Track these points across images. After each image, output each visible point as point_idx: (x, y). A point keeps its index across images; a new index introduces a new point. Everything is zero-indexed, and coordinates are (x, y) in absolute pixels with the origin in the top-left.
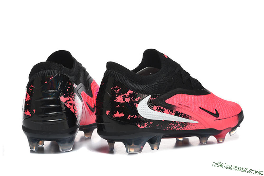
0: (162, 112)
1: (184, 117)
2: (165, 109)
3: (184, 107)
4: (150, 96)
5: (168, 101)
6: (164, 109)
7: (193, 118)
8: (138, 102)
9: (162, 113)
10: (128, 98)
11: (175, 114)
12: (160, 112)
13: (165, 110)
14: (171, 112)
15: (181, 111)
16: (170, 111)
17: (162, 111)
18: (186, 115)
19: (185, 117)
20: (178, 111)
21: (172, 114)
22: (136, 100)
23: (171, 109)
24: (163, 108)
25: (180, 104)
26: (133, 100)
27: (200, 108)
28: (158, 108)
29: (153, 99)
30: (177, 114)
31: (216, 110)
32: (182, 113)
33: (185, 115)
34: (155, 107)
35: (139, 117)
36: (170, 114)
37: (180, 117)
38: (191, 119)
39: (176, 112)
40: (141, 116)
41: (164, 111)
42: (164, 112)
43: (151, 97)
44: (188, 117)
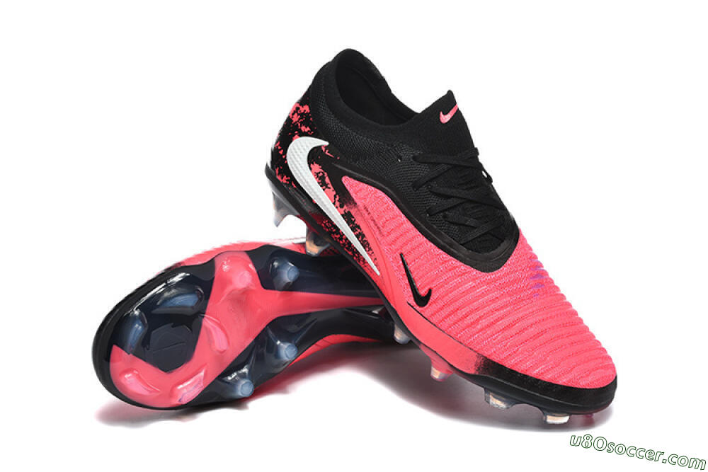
0: (321, 186)
1: (357, 236)
2: (332, 188)
3: (370, 221)
4: (327, 143)
5: (347, 182)
6: (329, 186)
7: (374, 258)
8: (302, 134)
9: (321, 188)
10: (298, 115)
11: (343, 213)
12: (319, 183)
13: (329, 188)
14: (338, 204)
15: (359, 221)
16: (338, 201)
17: (323, 184)
18: (365, 239)
19: (360, 239)
20: (353, 214)
21: (337, 207)
22: (303, 128)
23: (343, 198)
24: (329, 182)
25: (365, 208)
26: (299, 124)
27: (401, 255)
28: (321, 174)
29: (326, 153)
30: (348, 217)
31: (430, 291)
32: (359, 227)
33: (364, 236)
34: (317, 168)
35: (284, 157)
36: (334, 204)
38: (370, 255)
39: (349, 212)
40: (285, 159)
41: (326, 189)
42: (324, 190)
43: (326, 147)
44: (365, 244)
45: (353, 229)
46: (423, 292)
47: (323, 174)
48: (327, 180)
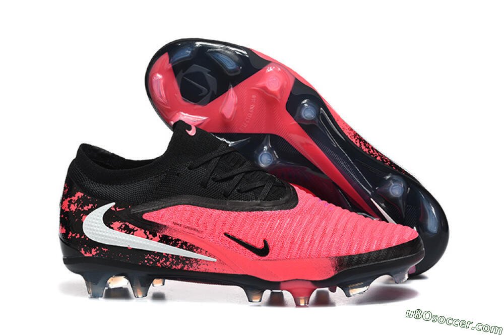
0: (129, 233)
1: (181, 247)
2: (139, 229)
3: (185, 230)
4: (113, 204)
5: (148, 217)
6: (135, 229)
7: (204, 252)
8: (87, 213)
9: (130, 235)
10: (74, 204)
11: (159, 239)
12: (126, 233)
13: (137, 230)
14: (150, 236)
15: (175, 236)
16: (150, 234)
17: (129, 231)
18: (188, 244)
19: (185, 247)
20: (168, 235)
21: (151, 239)
22: (86, 208)
23: (152, 229)
24: (134, 227)
25: (175, 224)
26: (80, 208)
27: (226, 234)
28: (123, 226)
29: (118, 210)
30: (165, 240)
31: (265, 241)
32: (178, 240)
33: (185, 243)
34: (117, 224)
35: (83, 237)
36: (148, 238)
37: (172, 245)
38: (200, 253)
39: (163, 236)
40: (86, 237)
41: (135, 232)
42: (133, 234)
43: (115, 207)
44: (191, 248)
45: (174, 245)
46: (260, 245)
47: (126, 225)
48: (131, 226)
